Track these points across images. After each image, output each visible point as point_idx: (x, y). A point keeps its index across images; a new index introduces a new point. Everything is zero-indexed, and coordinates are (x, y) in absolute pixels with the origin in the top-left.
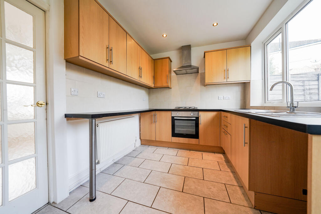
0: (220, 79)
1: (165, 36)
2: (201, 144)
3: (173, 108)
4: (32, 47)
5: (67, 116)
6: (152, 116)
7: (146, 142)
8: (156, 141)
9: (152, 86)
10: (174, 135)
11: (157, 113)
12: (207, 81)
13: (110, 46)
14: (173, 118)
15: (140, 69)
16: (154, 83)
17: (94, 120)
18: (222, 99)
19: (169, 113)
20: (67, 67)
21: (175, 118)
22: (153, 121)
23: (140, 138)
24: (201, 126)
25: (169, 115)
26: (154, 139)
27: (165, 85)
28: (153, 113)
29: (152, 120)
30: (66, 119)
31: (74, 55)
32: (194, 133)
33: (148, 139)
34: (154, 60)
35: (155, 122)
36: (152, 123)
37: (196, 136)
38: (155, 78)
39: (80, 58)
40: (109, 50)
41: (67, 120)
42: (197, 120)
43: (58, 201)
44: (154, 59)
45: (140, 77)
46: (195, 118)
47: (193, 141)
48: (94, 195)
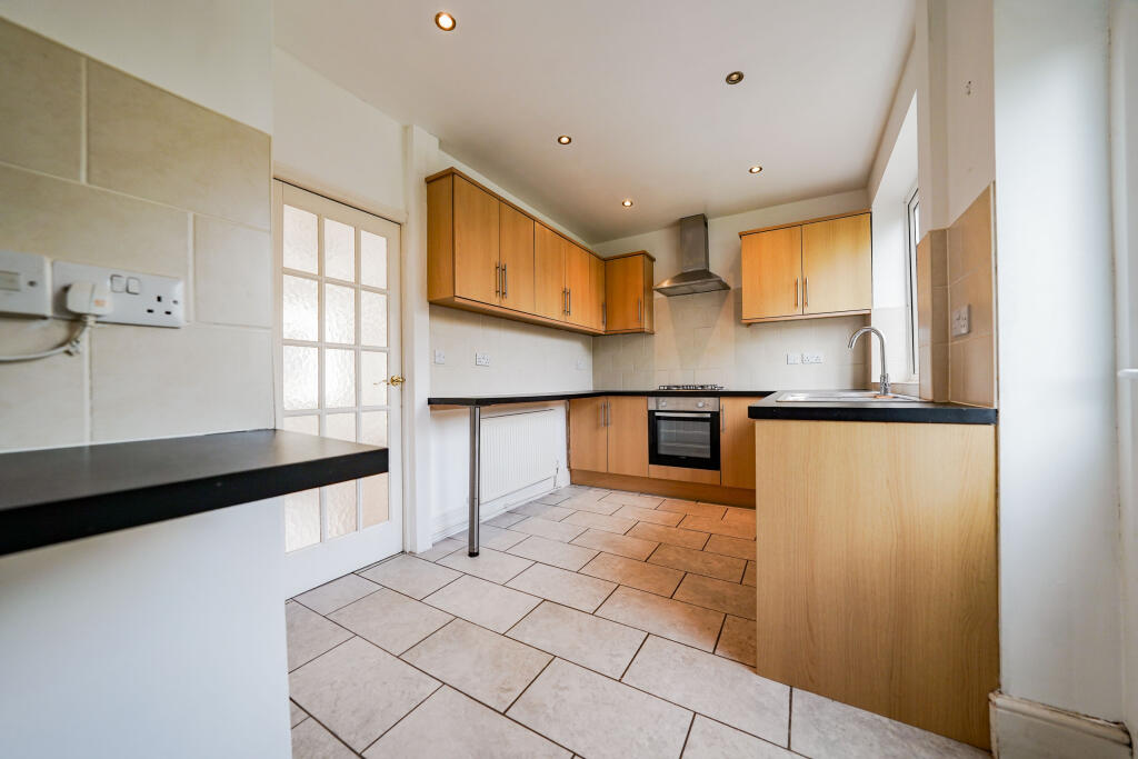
0: (782, 308)
1: (628, 203)
2: (726, 483)
3: (654, 387)
4: (385, 288)
5: (431, 402)
6: (597, 409)
7: (583, 477)
8: (609, 475)
9: (601, 329)
10: (656, 457)
11: (612, 400)
12: (747, 314)
13: (503, 263)
14: (651, 413)
15: (566, 293)
16: (606, 322)
17: (477, 410)
18: (799, 361)
19: (641, 401)
20: (432, 313)
21: (657, 414)
22: (602, 423)
23: (569, 467)
24: (724, 437)
25: (641, 407)
26: (602, 469)
27: (633, 326)
28: (601, 401)
29: (597, 419)
30: (428, 407)
31: (444, 295)
32: (708, 455)
33: (587, 467)
34: (605, 260)
35: (606, 424)
36: (597, 427)
37: (713, 462)
38: (607, 309)
39: (457, 300)
40: (501, 270)
41: (431, 409)
42: (715, 419)
43: (419, 550)
44: (604, 256)
45: (566, 312)
46: (709, 415)
47: (705, 476)
48: (476, 546)
